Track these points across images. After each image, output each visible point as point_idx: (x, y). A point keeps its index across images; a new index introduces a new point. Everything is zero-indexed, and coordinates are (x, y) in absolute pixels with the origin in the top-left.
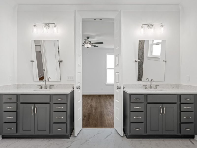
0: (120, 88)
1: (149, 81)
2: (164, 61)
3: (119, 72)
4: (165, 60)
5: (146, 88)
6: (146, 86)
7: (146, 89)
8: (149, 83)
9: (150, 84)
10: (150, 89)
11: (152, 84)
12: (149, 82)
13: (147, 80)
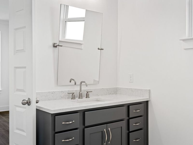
0: (28, 103)
1: (75, 84)
2: (98, 49)
3: (25, 67)
4: (100, 48)
5: (73, 97)
6: (73, 93)
7: (73, 100)
8: (77, 88)
9: (79, 89)
10: (79, 98)
11: (82, 89)
12: (75, 86)
13: (70, 82)
